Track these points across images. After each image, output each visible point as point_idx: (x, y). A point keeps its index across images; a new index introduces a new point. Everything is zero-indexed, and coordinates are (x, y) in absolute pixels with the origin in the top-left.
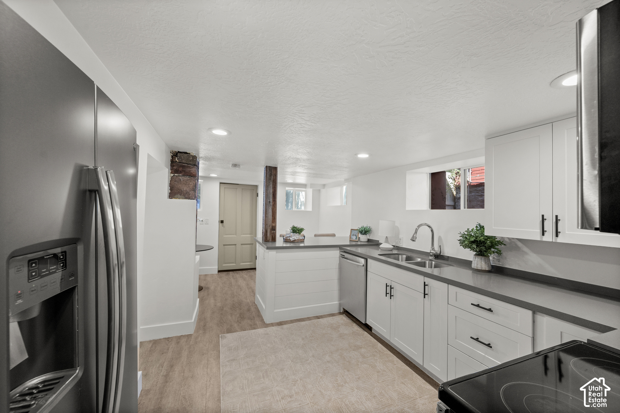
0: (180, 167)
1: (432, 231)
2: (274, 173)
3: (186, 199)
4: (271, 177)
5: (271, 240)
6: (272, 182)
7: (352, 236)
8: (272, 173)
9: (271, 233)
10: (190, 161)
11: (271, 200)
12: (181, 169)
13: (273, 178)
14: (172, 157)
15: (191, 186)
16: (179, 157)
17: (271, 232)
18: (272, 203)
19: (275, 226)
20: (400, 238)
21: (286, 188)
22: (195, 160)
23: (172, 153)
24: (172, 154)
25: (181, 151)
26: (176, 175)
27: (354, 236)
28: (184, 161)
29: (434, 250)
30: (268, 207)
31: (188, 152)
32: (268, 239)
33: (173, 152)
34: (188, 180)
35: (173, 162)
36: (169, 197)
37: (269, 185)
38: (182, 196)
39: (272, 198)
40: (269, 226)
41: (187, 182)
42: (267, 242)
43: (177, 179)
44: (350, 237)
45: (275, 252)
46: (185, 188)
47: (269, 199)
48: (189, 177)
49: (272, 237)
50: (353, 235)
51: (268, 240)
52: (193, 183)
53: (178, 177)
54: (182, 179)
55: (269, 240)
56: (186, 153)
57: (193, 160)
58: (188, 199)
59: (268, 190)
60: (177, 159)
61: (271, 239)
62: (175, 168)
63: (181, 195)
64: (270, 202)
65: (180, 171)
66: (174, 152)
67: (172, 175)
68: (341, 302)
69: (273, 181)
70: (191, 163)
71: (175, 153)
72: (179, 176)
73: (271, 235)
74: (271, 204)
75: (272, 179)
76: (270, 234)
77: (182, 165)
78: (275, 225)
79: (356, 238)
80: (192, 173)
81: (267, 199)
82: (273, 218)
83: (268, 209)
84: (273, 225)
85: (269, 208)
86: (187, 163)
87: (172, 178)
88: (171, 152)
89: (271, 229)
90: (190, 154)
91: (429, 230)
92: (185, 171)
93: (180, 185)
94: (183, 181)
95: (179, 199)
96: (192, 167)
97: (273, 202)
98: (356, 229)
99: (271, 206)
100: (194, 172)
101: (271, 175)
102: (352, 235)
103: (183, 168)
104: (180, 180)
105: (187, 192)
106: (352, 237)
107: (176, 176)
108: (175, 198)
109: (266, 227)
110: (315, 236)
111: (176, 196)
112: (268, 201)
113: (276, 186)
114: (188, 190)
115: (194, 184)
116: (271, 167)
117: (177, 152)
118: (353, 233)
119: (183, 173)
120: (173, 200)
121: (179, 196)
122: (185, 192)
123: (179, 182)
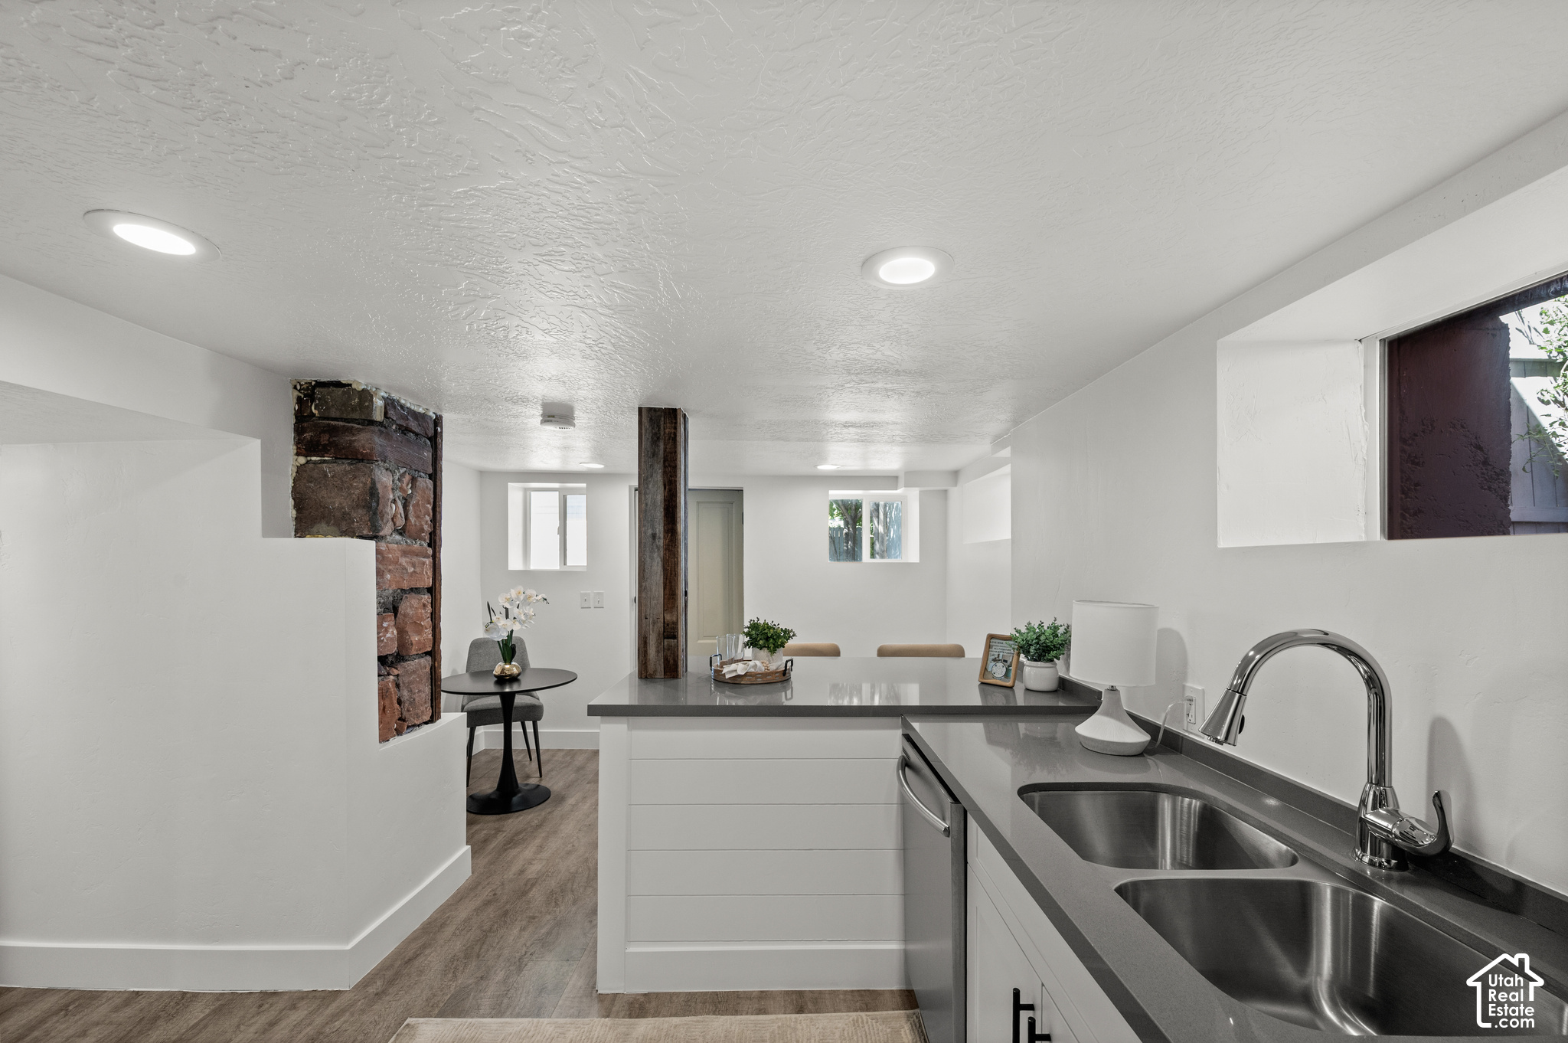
0: (324, 432)
1: (1374, 683)
2: (667, 431)
3: (345, 536)
4: (658, 446)
5: (660, 673)
6: (661, 465)
7: (991, 664)
8: (662, 433)
9: (661, 647)
10: (354, 410)
11: (660, 529)
12: (325, 439)
13: (665, 451)
14: (299, 400)
15: (357, 492)
16: (319, 399)
17: (659, 643)
18: (662, 541)
19: (673, 623)
20: (1188, 694)
21: (831, 492)
22: (367, 404)
23: (299, 388)
24: (296, 393)
25: (325, 380)
26: (314, 458)
27: (1000, 665)
28: (334, 413)
29: (1395, 815)
30: (648, 554)
31: (344, 380)
32: (651, 668)
33: (301, 385)
34: (346, 473)
35: (302, 419)
36: (296, 531)
37: (652, 476)
38: (334, 528)
39: (662, 522)
40: (654, 623)
41: (344, 479)
42: (646, 677)
43: (315, 474)
44: (985, 670)
45: (625, 726)
46: (337, 501)
47: (653, 528)
48: (352, 464)
49: (666, 660)
50: (994, 660)
51: (650, 671)
52: (362, 482)
53: (320, 465)
54: (330, 472)
55: (655, 671)
56: (338, 384)
57: (361, 403)
58: (349, 536)
59: (645, 494)
60: (315, 409)
61: (661, 669)
62: (307, 435)
63: (328, 523)
64: (654, 536)
65: (325, 446)
66: (305, 386)
67: (302, 460)
68: (912, 947)
69: (664, 462)
70: (356, 416)
71: (308, 387)
72: (324, 462)
73: (661, 654)
74: (661, 543)
75: (661, 452)
76: (658, 652)
77: (329, 424)
78: (674, 619)
79: (1007, 675)
80: (357, 451)
81: (645, 526)
82: (667, 592)
83: (648, 559)
84: (668, 617)
85: (652, 559)
86: (344, 416)
87: (300, 470)
88: (295, 387)
89: (659, 635)
90: (350, 385)
91: (1350, 675)
92: (337, 445)
93: (324, 493)
94: (332, 477)
95: (325, 536)
96: (360, 430)
97: (665, 538)
98: (1007, 633)
99: (658, 549)
100: (363, 447)
101: (658, 438)
102: (991, 658)
103: (331, 437)
104: (326, 475)
105: (344, 513)
106: (989, 670)
107: (315, 463)
108: (313, 535)
109: (644, 625)
110: (883, 653)
111: (315, 529)
112: (650, 532)
113: (676, 476)
114: (346, 504)
115: (365, 484)
116: (655, 410)
117: (313, 383)
118: (994, 653)
119: (332, 451)
120: (309, 541)
121: (323, 526)
122: (338, 514)
123: (320, 483)
